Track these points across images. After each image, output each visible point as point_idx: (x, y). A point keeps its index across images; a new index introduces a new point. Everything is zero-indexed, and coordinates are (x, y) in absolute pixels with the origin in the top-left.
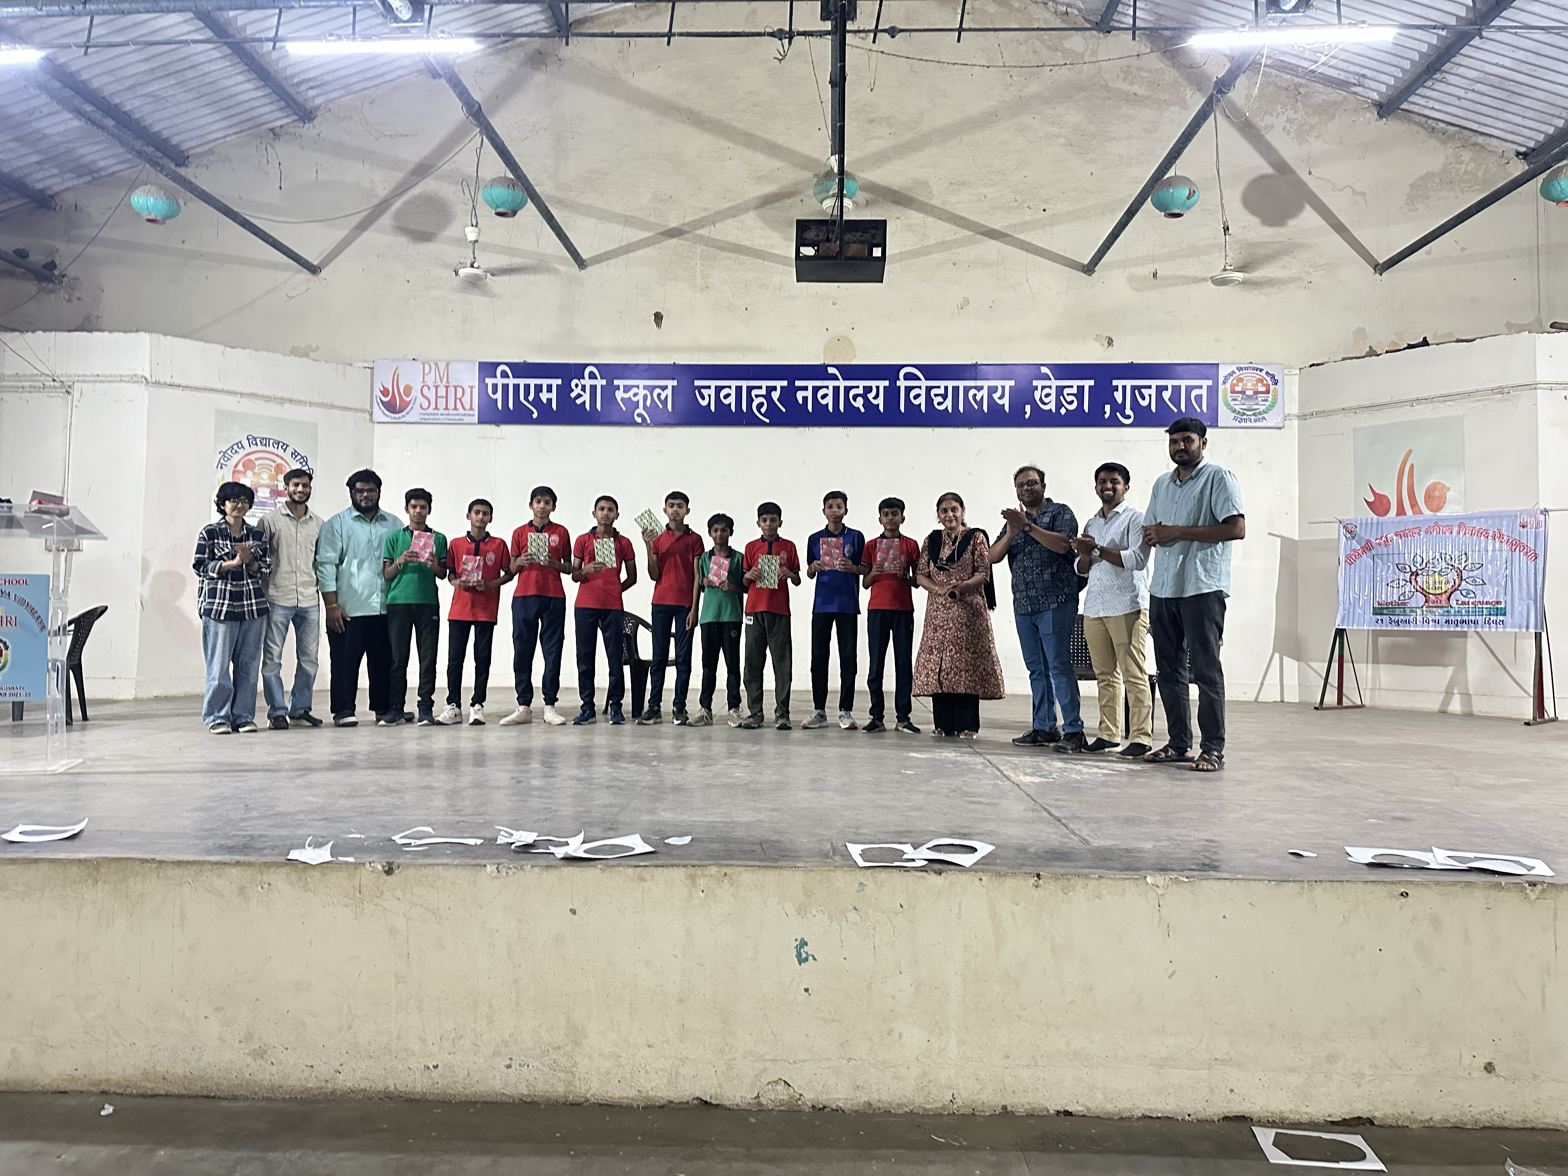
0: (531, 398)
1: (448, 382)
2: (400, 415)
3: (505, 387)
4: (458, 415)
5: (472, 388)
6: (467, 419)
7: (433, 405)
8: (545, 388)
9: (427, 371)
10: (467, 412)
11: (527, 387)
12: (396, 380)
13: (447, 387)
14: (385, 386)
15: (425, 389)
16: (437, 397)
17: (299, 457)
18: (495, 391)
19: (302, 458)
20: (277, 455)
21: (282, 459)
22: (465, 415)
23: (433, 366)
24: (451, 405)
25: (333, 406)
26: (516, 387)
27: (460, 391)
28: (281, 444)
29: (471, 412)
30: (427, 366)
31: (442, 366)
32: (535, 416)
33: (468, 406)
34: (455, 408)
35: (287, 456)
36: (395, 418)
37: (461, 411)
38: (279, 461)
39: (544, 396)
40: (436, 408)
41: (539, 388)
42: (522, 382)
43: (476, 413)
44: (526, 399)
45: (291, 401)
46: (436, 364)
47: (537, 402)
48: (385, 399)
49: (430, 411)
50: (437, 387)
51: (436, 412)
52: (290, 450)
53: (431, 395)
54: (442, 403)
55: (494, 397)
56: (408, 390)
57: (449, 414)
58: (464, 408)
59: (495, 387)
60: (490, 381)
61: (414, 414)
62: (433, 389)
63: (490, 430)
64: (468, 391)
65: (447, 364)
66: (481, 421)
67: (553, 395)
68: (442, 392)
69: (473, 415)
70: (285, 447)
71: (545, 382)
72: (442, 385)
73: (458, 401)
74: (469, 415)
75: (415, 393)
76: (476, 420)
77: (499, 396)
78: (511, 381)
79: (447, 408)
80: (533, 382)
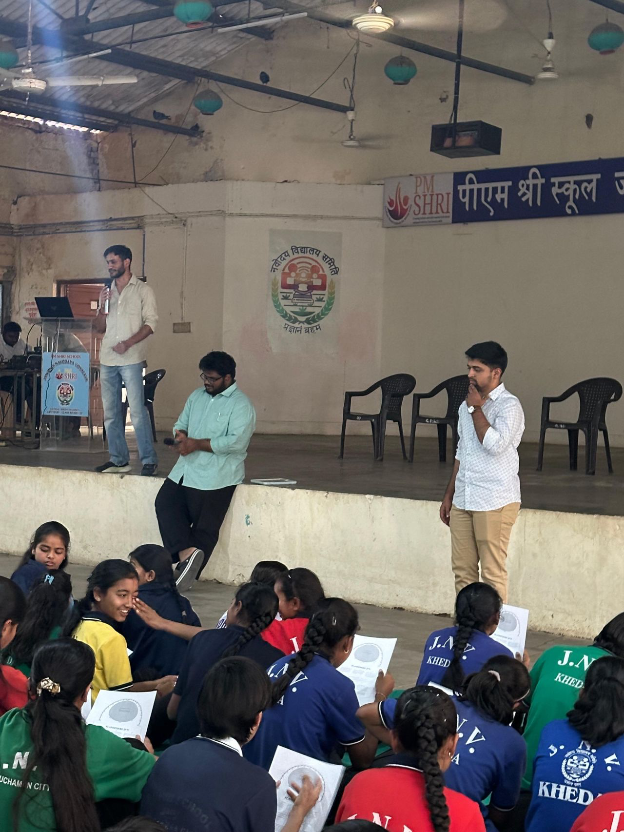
0: (489, 199)
1: (432, 191)
2: (401, 220)
3: (472, 191)
4: (439, 217)
5: (448, 194)
6: (444, 220)
7: (422, 212)
8: (499, 190)
9: (418, 184)
10: (445, 215)
11: (487, 190)
12: (398, 191)
13: (432, 195)
14: (391, 198)
15: (418, 198)
16: (425, 204)
17: (328, 259)
18: (464, 197)
19: (331, 260)
20: (313, 259)
21: (316, 261)
22: (443, 217)
23: (423, 179)
24: (434, 210)
25: (353, 218)
26: (479, 190)
27: (440, 197)
28: (315, 251)
29: (448, 215)
30: (419, 179)
31: (429, 178)
32: (492, 214)
33: (445, 210)
34: (437, 212)
35: (320, 259)
36: (397, 223)
37: (441, 214)
38: (314, 263)
39: (499, 197)
40: (424, 213)
41: (495, 190)
42: (483, 186)
43: (451, 214)
44: (486, 200)
45: (322, 217)
46: (425, 178)
47: (493, 203)
48: (391, 209)
49: (420, 216)
50: (425, 196)
51: (424, 216)
52: (321, 255)
53: (421, 204)
54: (428, 208)
55: (463, 200)
56: (406, 199)
57: (432, 218)
58: (443, 212)
59: (464, 191)
60: (460, 188)
61: (409, 219)
62: (422, 197)
63: (460, 227)
64: (445, 196)
65: (433, 177)
66: (454, 222)
67: (505, 196)
68: (428, 199)
69: (449, 217)
70: (318, 252)
71: (499, 185)
72: (428, 194)
73: (439, 206)
74: (446, 217)
75: (411, 202)
76: (450, 220)
77: (466, 200)
78: (476, 186)
79: (431, 213)
80: (491, 185)
